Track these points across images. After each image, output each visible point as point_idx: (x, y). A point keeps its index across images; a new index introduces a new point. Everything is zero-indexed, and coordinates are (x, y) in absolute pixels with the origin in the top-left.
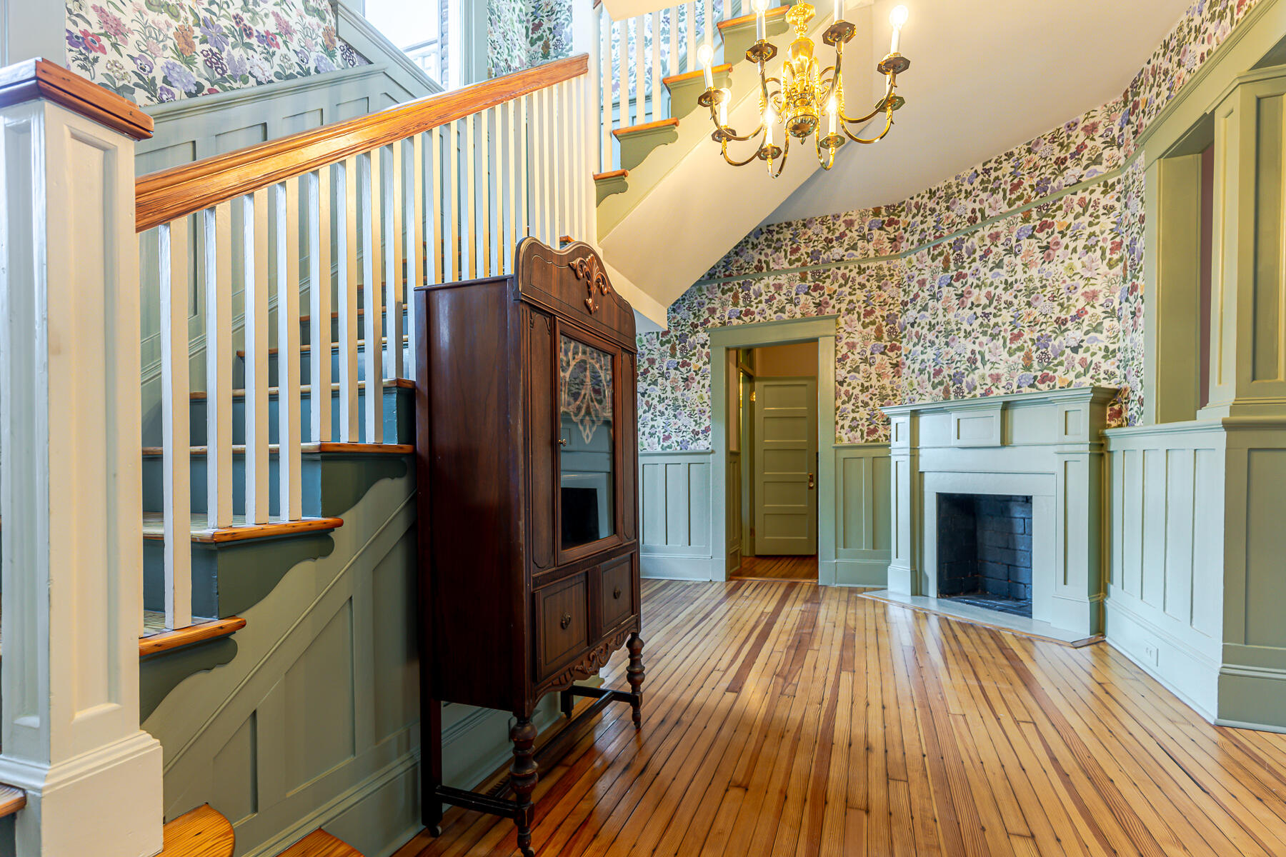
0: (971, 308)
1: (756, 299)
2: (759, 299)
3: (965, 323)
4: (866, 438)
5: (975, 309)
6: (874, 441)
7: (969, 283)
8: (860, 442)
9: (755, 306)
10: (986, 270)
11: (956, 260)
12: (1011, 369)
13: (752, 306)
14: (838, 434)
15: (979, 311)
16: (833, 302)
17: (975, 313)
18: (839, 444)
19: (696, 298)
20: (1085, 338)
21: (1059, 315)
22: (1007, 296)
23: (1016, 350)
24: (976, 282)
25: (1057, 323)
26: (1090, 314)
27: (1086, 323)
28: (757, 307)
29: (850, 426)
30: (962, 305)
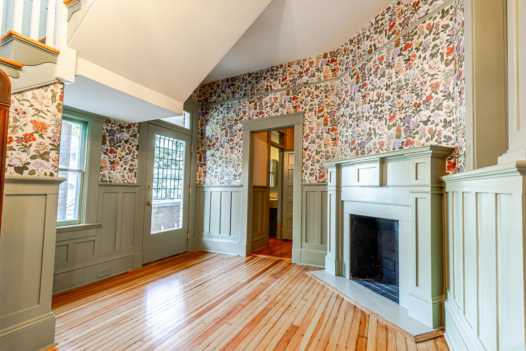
0: (369, 103)
1: (265, 105)
2: (266, 105)
3: (366, 112)
4: (318, 180)
5: (371, 103)
6: (322, 182)
7: (368, 88)
8: (314, 182)
9: (264, 109)
10: (377, 79)
11: (362, 76)
12: (390, 138)
13: (263, 109)
14: (303, 178)
15: (373, 104)
16: (302, 106)
17: (371, 106)
18: (304, 183)
19: (238, 106)
20: (432, 114)
21: (416, 101)
22: (387, 94)
23: (392, 126)
24: (371, 87)
25: (415, 107)
26: (434, 98)
27: (432, 104)
28: (265, 110)
29: (310, 173)
30: (364, 103)
